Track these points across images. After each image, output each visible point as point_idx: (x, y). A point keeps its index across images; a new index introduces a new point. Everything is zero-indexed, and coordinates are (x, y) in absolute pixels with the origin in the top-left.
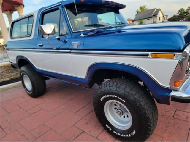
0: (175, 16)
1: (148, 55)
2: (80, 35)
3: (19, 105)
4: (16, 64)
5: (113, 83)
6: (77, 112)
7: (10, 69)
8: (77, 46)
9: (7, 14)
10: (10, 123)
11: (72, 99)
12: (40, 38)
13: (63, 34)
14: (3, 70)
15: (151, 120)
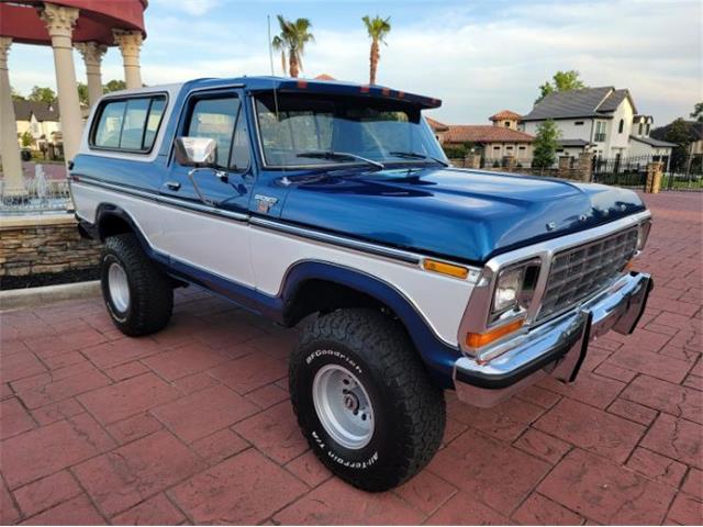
0: (679, 123)
1: (416, 262)
2: (281, 178)
3: (84, 352)
4: (93, 226)
5: (341, 321)
6: (248, 393)
7: (72, 236)
8: (266, 209)
9: (85, 54)
10: (49, 397)
11: (241, 357)
12: (174, 167)
13: (239, 167)
14: (49, 238)
15: (416, 427)
